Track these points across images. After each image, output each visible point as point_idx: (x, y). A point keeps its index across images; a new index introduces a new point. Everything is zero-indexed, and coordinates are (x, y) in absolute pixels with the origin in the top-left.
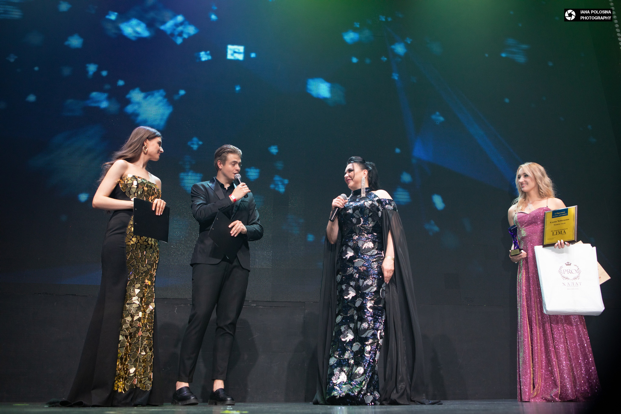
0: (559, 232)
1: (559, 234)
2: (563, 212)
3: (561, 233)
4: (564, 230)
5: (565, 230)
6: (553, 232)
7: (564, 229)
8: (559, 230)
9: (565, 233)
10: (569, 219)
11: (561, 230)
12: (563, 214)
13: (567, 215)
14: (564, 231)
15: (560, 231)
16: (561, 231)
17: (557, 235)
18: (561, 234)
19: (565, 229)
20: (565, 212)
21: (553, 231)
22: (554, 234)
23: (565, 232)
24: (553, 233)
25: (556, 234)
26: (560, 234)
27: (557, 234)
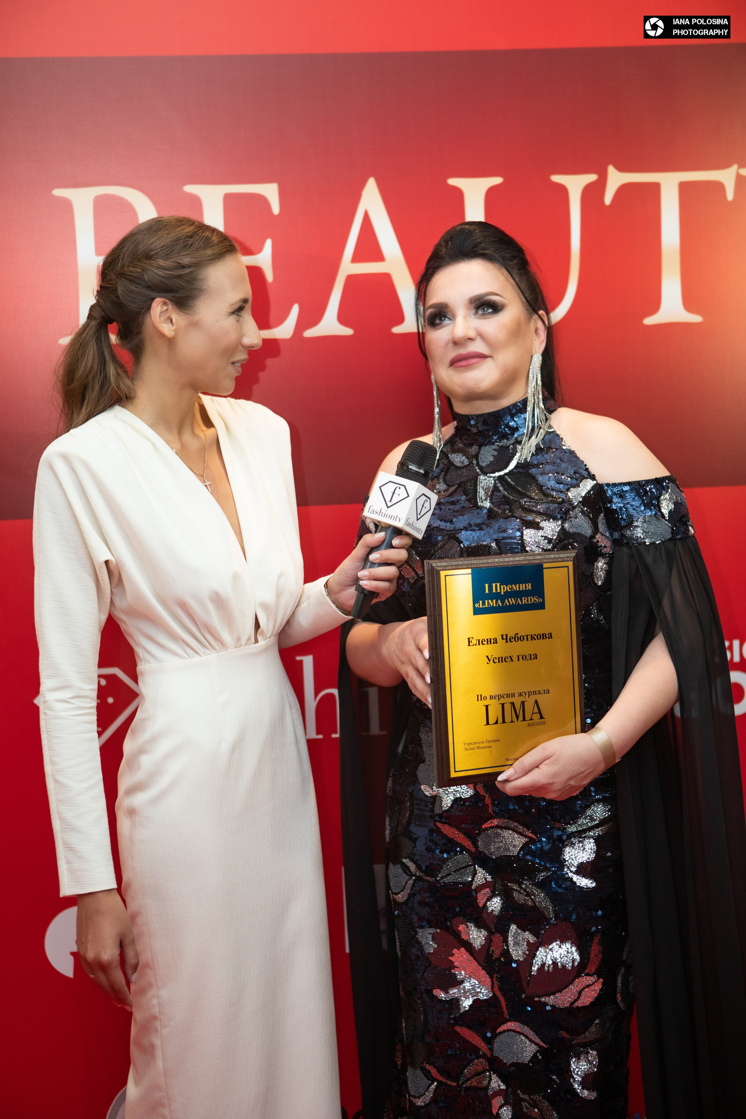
0: (513, 704)
1: (515, 719)
2: (523, 587)
3: (521, 718)
4: (533, 698)
5: (540, 698)
6: (486, 703)
7: (534, 693)
8: (513, 695)
9: (542, 717)
10: (551, 636)
11: (520, 695)
12: (525, 601)
13: (541, 606)
14: (536, 702)
15: (517, 701)
16: (523, 703)
17: (504, 722)
18: (524, 720)
19: (539, 693)
20: (529, 587)
21: (485, 698)
22: (492, 721)
23: (540, 712)
24: (487, 707)
25: (500, 720)
26: (517, 717)
27: (508, 719)
